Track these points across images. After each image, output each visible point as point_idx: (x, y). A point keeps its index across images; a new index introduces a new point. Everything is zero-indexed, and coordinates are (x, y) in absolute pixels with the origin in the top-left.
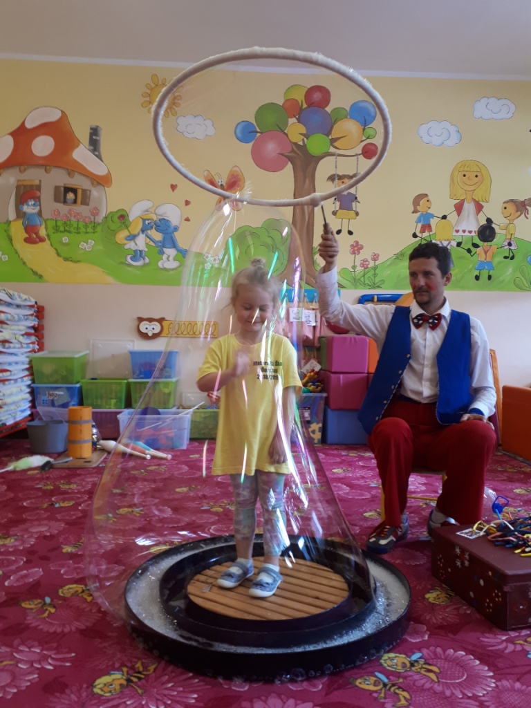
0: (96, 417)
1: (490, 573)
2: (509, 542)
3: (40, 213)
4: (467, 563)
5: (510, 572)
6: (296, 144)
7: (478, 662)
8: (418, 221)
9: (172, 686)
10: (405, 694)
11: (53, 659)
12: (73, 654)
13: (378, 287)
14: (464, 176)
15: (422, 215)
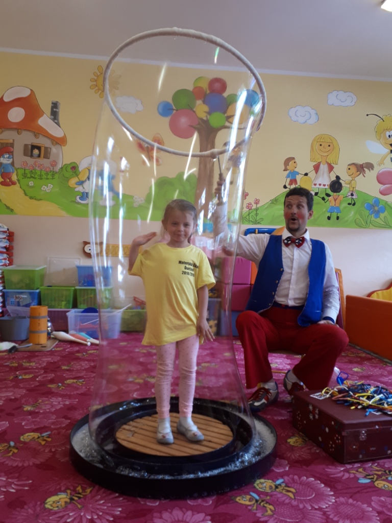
0: (50, 314)
1: (333, 423)
2: (347, 401)
3: (13, 164)
4: (317, 417)
5: (346, 422)
6: (202, 119)
7: (323, 485)
8: (288, 176)
9: (103, 503)
10: (271, 507)
11: (15, 485)
12: (30, 482)
13: (259, 223)
14: (321, 145)
15: (290, 172)
